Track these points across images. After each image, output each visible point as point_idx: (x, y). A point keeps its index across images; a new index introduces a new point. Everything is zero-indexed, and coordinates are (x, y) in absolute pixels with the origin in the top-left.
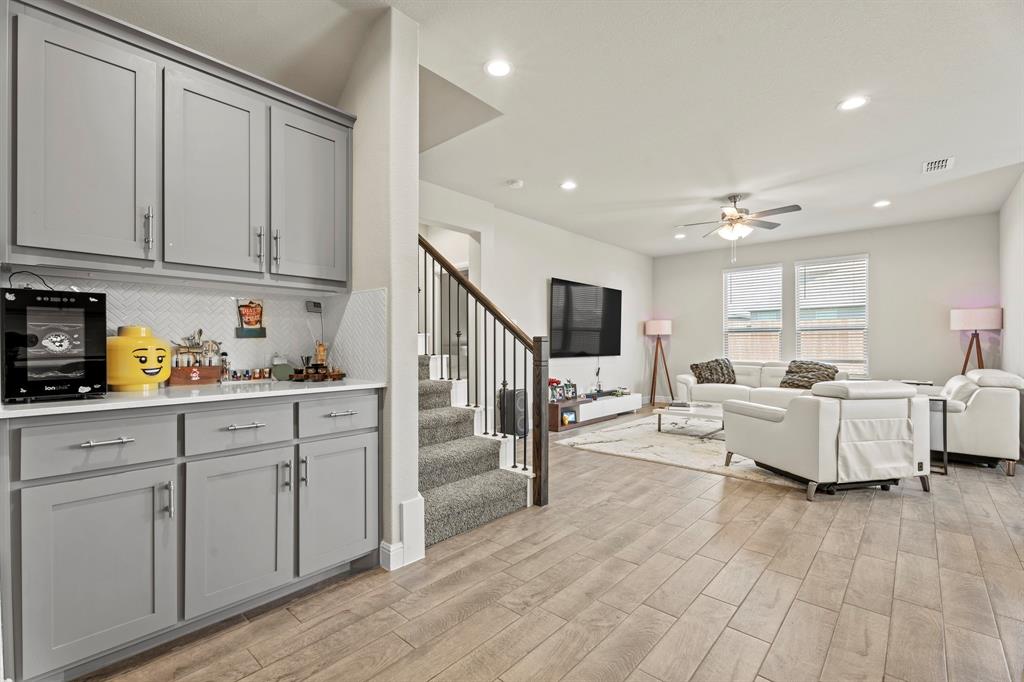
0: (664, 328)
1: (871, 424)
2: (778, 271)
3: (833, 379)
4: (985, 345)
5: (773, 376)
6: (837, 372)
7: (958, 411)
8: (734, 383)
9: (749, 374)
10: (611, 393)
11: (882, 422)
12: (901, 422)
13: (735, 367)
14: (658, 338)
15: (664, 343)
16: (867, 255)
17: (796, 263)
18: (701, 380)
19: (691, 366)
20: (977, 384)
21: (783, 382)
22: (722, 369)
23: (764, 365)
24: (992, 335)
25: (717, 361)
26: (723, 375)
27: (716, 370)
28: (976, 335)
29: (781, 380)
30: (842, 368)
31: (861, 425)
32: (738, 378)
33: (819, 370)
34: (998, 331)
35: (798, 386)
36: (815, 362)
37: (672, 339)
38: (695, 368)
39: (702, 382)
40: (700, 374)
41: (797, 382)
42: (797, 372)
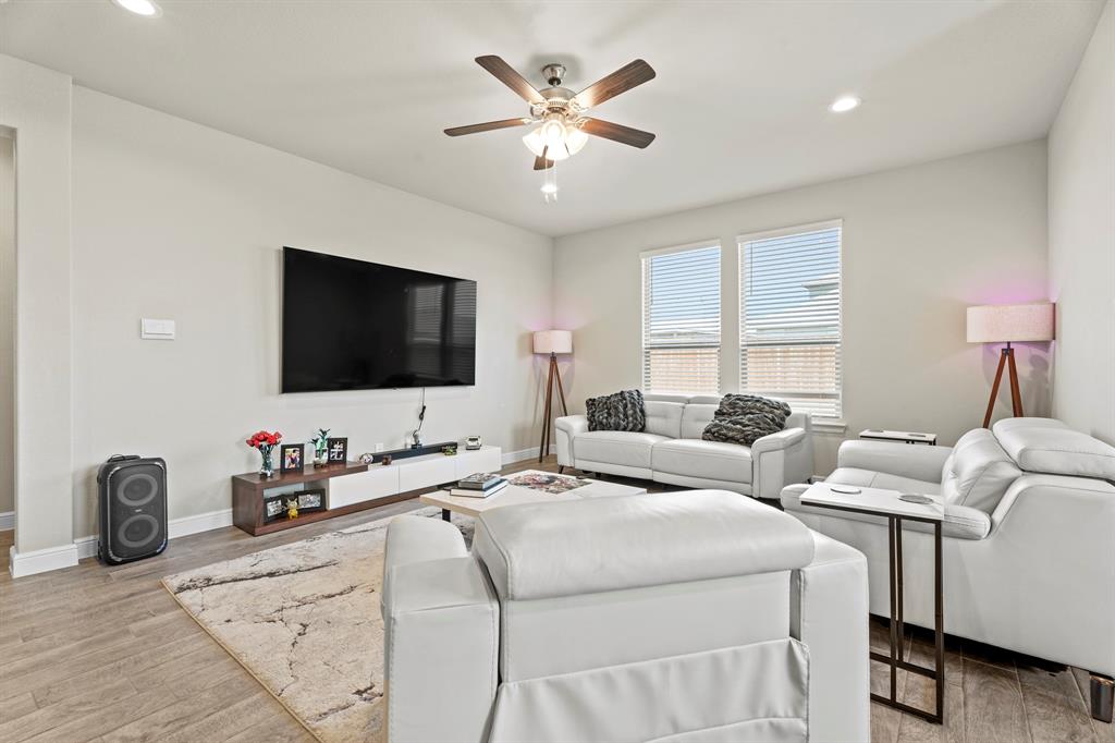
0: (560, 342)
1: (640, 679)
2: (715, 251)
3: (781, 427)
4: (1024, 370)
5: (696, 420)
6: (788, 413)
7: (972, 537)
8: (641, 431)
9: (665, 416)
10: (439, 449)
11: (685, 668)
12: (764, 654)
13: (648, 406)
14: (553, 358)
16: (841, 220)
17: (739, 238)
18: (594, 425)
19: (587, 402)
20: (1016, 465)
21: (708, 432)
22: (625, 406)
23: (689, 401)
24: (1036, 351)
25: (620, 393)
26: (627, 417)
27: (616, 408)
28: (1008, 352)
29: (703, 426)
30: (796, 407)
31: (592, 693)
32: (651, 422)
33: (761, 410)
34: (1044, 345)
35: (727, 439)
36: (758, 396)
37: (570, 360)
38: (590, 405)
39: (594, 429)
40: (594, 415)
41: (725, 431)
42: (730, 414)
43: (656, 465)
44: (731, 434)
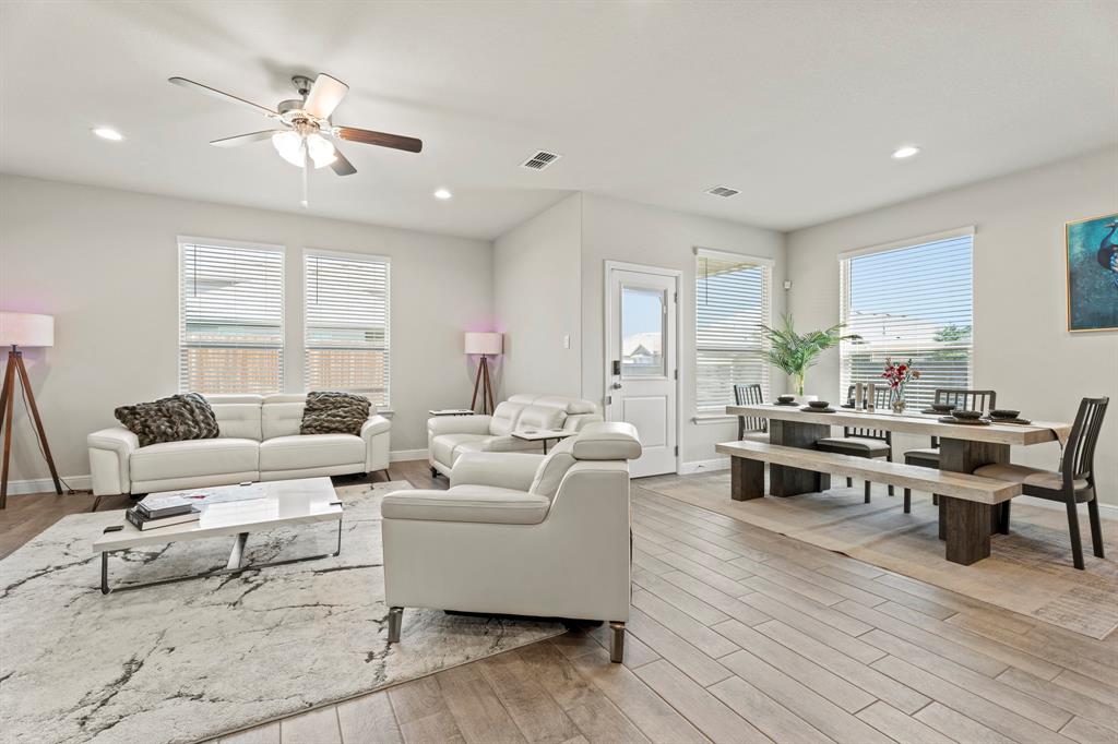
3: (370, 415)
5: (282, 418)
8: (216, 436)
9: (241, 418)
13: (214, 407)
15: (28, 364)
18: (147, 437)
19: (117, 411)
21: (303, 427)
22: (192, 412)
23: (264, 402)
25: (177, 398)
26: (196, 423)
27: (181, 415)
28: (484, 360)
29: (299, 423)
32: (222, 426)
33: (351, 404)
35: (329, 431)
36: (343, 392)
37: (49, 358)
38: (127, 416)
39: (152, 442)
40: (145, 425)
41: (326, 424)
42: (322, 410)
43: (265, 464)
44: (333, 426)
